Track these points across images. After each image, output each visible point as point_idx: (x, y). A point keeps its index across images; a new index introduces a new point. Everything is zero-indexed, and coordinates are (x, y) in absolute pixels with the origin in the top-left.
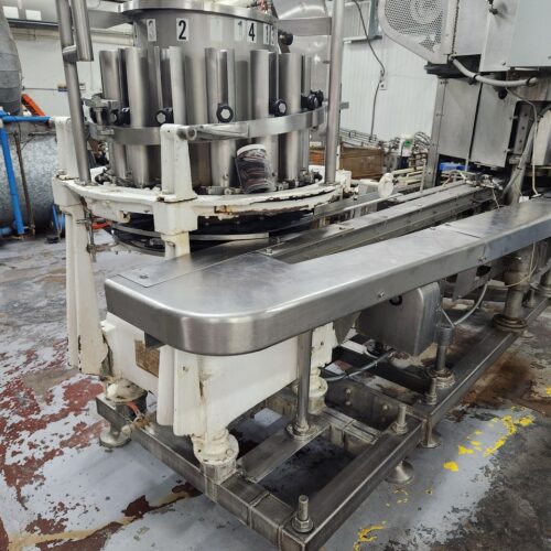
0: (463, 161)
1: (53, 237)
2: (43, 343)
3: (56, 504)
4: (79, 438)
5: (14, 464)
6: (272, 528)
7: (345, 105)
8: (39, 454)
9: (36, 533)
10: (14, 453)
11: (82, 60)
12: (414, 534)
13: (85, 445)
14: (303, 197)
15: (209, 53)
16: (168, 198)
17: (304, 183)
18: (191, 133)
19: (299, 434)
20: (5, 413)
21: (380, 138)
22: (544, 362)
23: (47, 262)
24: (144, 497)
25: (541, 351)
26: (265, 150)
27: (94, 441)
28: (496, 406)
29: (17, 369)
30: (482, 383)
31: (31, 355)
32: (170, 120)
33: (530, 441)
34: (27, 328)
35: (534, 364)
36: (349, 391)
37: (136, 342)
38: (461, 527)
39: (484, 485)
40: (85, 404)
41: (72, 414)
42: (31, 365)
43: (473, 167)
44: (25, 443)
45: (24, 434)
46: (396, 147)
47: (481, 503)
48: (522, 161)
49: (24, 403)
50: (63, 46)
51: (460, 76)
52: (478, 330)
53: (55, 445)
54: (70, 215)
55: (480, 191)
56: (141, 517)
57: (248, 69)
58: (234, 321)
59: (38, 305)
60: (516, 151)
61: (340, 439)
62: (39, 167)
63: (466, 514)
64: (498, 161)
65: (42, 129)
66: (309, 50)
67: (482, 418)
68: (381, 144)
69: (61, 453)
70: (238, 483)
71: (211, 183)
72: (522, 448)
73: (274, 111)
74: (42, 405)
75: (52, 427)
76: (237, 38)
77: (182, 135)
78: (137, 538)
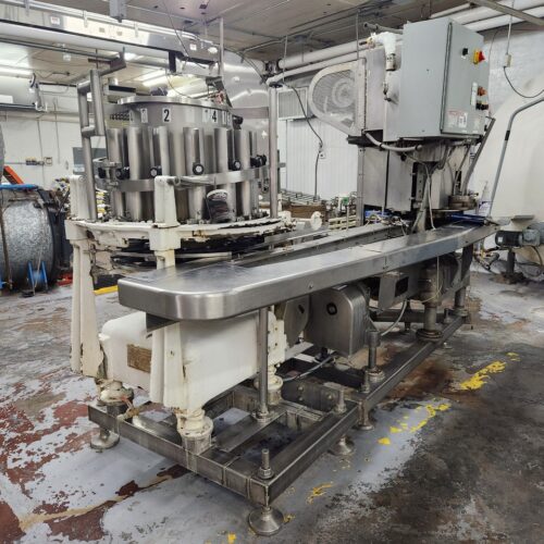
0: (379, 208)
1: (28, 291)
2: (29, 377)
3: (58, 493)
4: (72, 444)
5: (16, 468)
6: (242, 479)
7: (284, 165)
8: (37, 459)
9: (42, 515)
10: (14, 460)
11: (98, 135)
12: (355, 488)
13: (78, 449)
14: (256, 225)
15: (186, 131)
16: (160, 225)
17: (256, 217)
18: (177, 181)
19: (261, 417)
20: (3, 431)
21: (322, 198)
22: (460, 366)
23: (23, 313)
24: (133, 482)
25: (458, 358)
26: (228, 194)
27: (86, 447)
28: (421, 399)
29: (8, 398)
30: (410, 383)
31: (19, 387)
32: (160, 173)
33: (446, 420)
34: (12, 366)
35: (452, 368)
36: (301, 388)
37: (128, 346)
38: (391, 480)
39: (410, 451)
40: (74, 419)
41: (63, 428)
42: (21, 394)
43: (388, 212)
44: (23, 452)
45: (22, 446)
46: (336, 206)
47: (406, 464)
48: (422, 205)
49: (19, 423)
50: (82, 127)
51: (372, 145)
52: (408, 346)
53: (51, 450)
54: (78, 248)
55: (392, 229)
56: (132, 495)
57: (213, 140)
58: (210, 296)
59: (19, 348)
60: (417, 199)
61: (294, 421)
62: (18, 228)
63: (396, 472)
64: (406, 207)
65: (20, 196)
66: (258, 127)
67: (409, 407)
68: (324, 202)
69: (57, 457)
70: (215, 454)
71: (189, 218)
72: (440, 426)
73: (232, 167)
74: (35, 423)
75: (46, 439)
76: (205, 120)
77: (170, 182)
78: (131, 510)
